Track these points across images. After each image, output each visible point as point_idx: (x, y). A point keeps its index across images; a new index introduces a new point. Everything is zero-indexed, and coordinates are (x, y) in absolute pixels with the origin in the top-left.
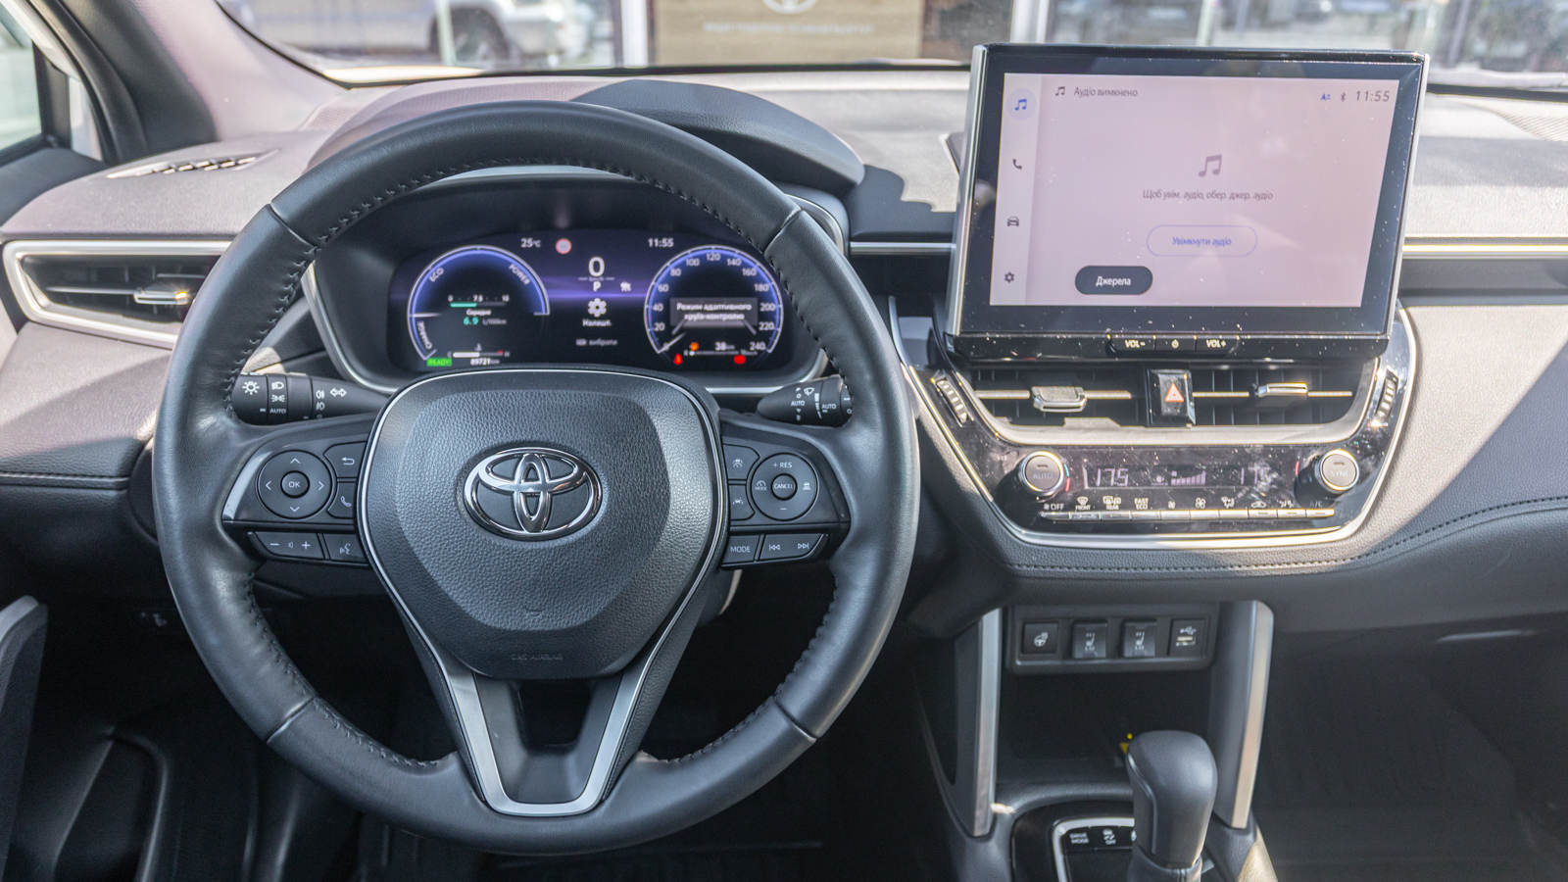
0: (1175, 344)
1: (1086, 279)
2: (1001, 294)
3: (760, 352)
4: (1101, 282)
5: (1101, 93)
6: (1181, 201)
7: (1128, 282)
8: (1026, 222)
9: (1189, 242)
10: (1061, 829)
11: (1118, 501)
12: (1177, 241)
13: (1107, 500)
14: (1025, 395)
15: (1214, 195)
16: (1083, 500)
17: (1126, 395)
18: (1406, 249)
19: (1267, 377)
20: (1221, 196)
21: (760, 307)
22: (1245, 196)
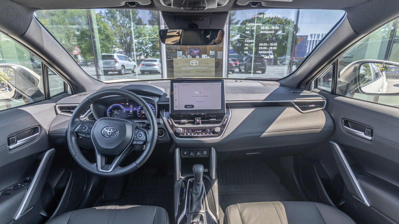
0: (198, 114)
1: (186, 106)
2: (175, 109)
4: (188, 107)
5: (185, 85)
6: (196, 97)
7: (191, 107)
8: (177, 100)
9: (198, 102)
10: (189, 180)
11: (190, 134)
12: (197, 102)
13: (188, 134)
14: (180, 121)
15: (200, 96)
16: (185, 134)
17: (193, 121)
18: (225, 102)
19: (211, 118)
20: (201, 96)
22: (204, 96)
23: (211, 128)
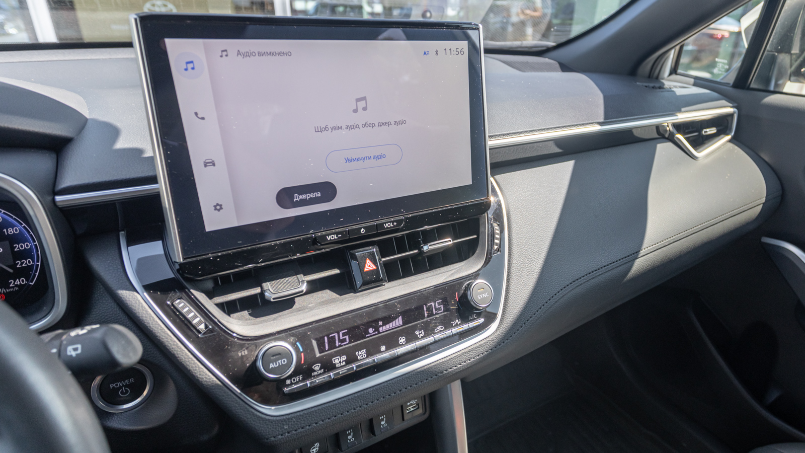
0: (363, 231)
1: (285, 197)
2: (213, 222)
3: (20, 286)
4: (297, 198)
5: (260, 54)
6: (344, 132)
7: (319, 194)
8: (220, 160)
9: (357, 160)
11: (344, 358)
12: (348, 160)
13: (336, 361)
14: (257, 290)
15: (366, 125)
16: (317, 367)
17: (336, 271)
19: (429, 237)
20: (372, 125)
21: (13, 248)
22: (388, 124)
23: (444, 292)
